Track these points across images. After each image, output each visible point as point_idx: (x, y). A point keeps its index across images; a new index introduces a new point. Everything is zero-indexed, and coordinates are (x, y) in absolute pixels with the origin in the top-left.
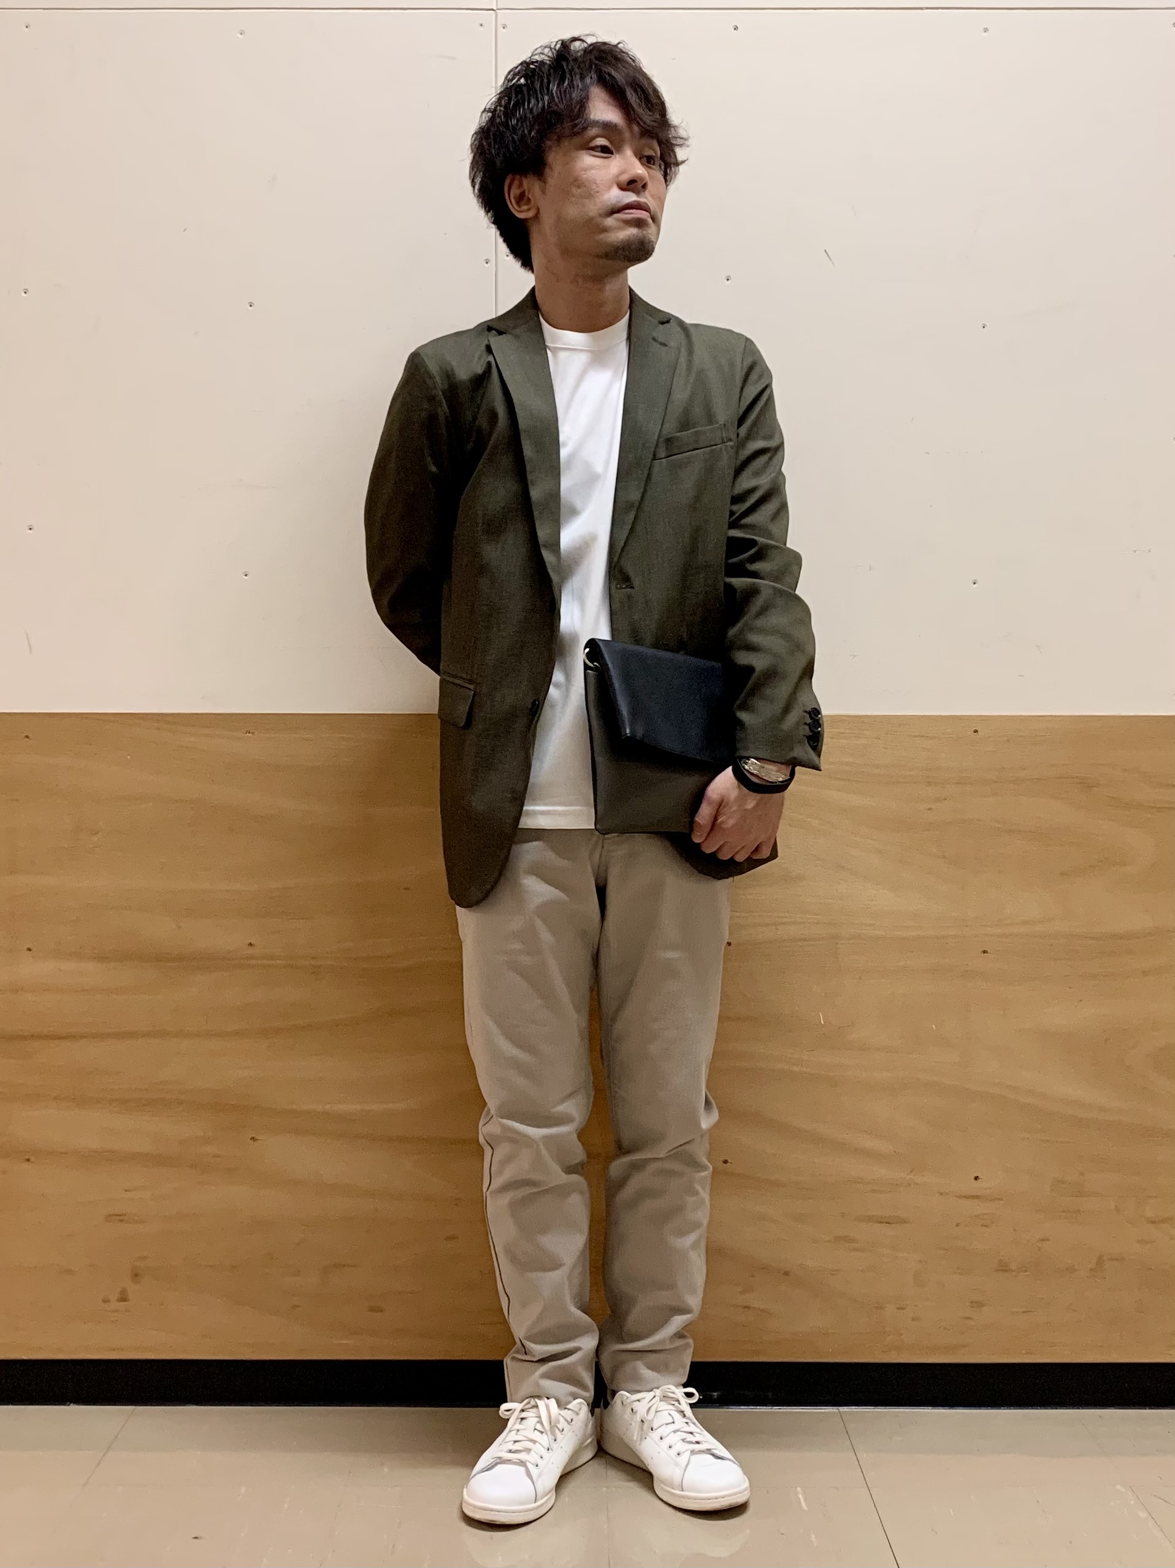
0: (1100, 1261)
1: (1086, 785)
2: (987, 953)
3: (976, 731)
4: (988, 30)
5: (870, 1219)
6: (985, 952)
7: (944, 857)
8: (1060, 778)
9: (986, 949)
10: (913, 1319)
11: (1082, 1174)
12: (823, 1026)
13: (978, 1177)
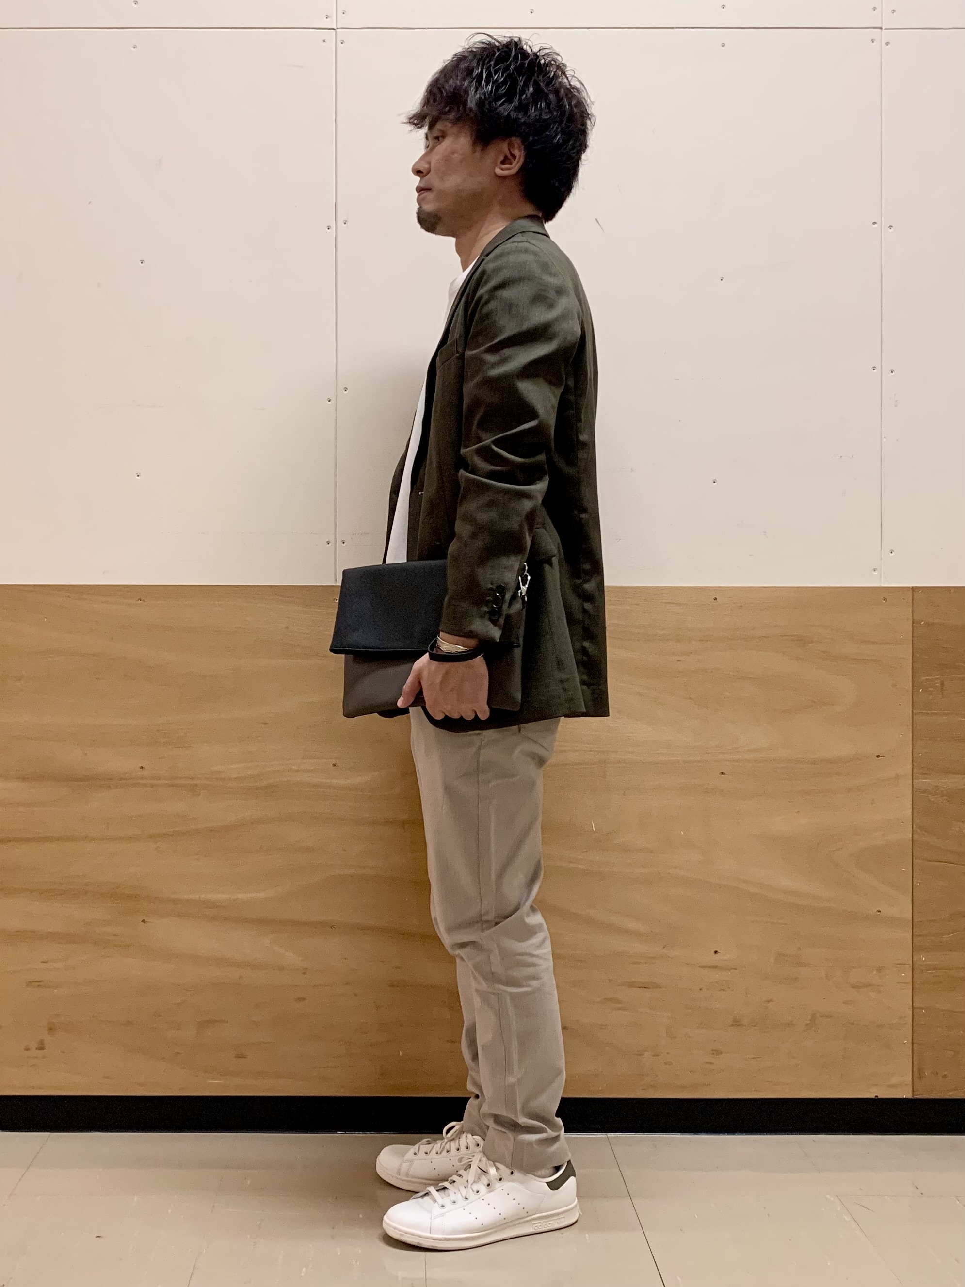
0: (813, 1016)
1: (803, 641)
2: (724, 774)
3: (715, 599)
4: (725, 45)
5: (632, 985)
6: (722, 773)
7: (690, 698)
8: (782, 636)
9: (723, 771)
10: (666, 1064)
11: (799, 949)
12: (595, 832)
13: (717, 951)
